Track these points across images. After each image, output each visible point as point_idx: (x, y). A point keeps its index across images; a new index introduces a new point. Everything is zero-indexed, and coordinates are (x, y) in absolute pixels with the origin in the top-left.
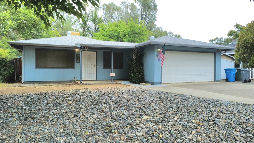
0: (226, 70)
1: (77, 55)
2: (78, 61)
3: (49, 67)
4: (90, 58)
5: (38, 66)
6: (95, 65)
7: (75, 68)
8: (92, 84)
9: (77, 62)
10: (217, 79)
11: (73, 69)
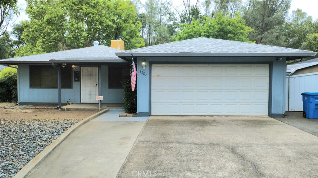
0: (304, 95)
1: (75, 72)
2: (77, 79)
3: (43, 87)
4: (90, 75)
5: (32, 86)
6: (97, 84)
7: (72, 88)
8: (72, 109)
9: (75, 81)
10: (273, 112)
11: (70, 89)
